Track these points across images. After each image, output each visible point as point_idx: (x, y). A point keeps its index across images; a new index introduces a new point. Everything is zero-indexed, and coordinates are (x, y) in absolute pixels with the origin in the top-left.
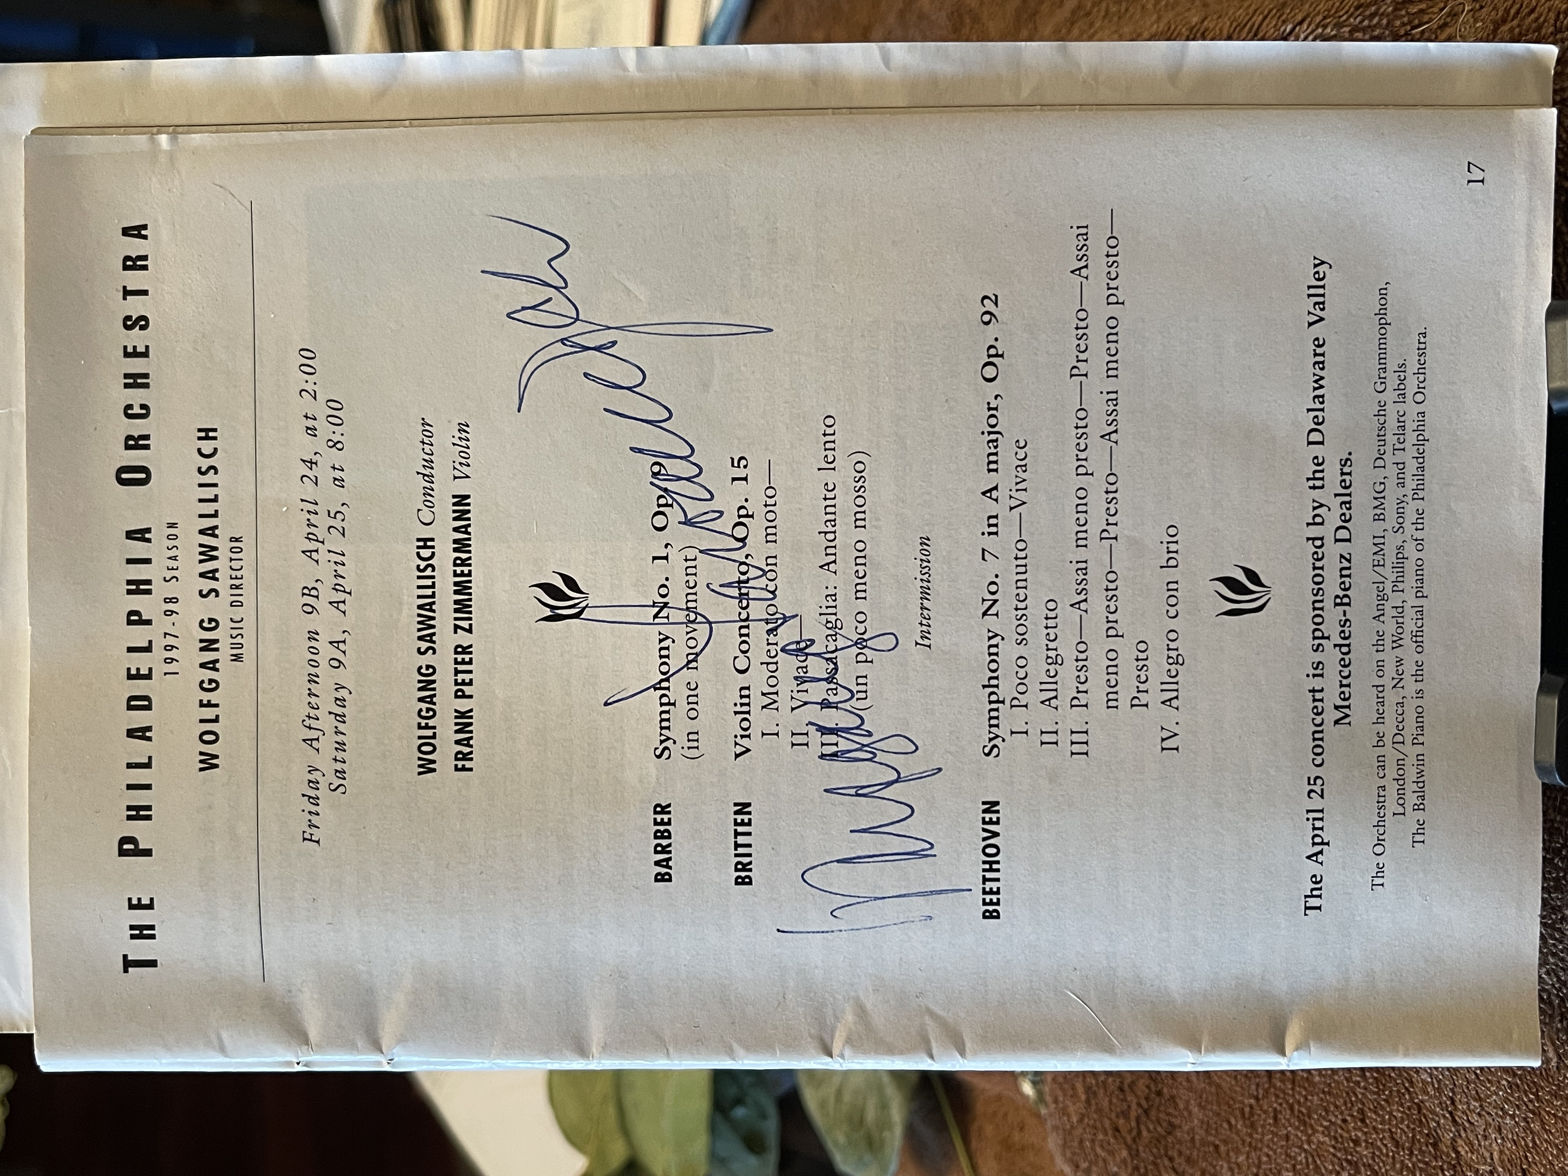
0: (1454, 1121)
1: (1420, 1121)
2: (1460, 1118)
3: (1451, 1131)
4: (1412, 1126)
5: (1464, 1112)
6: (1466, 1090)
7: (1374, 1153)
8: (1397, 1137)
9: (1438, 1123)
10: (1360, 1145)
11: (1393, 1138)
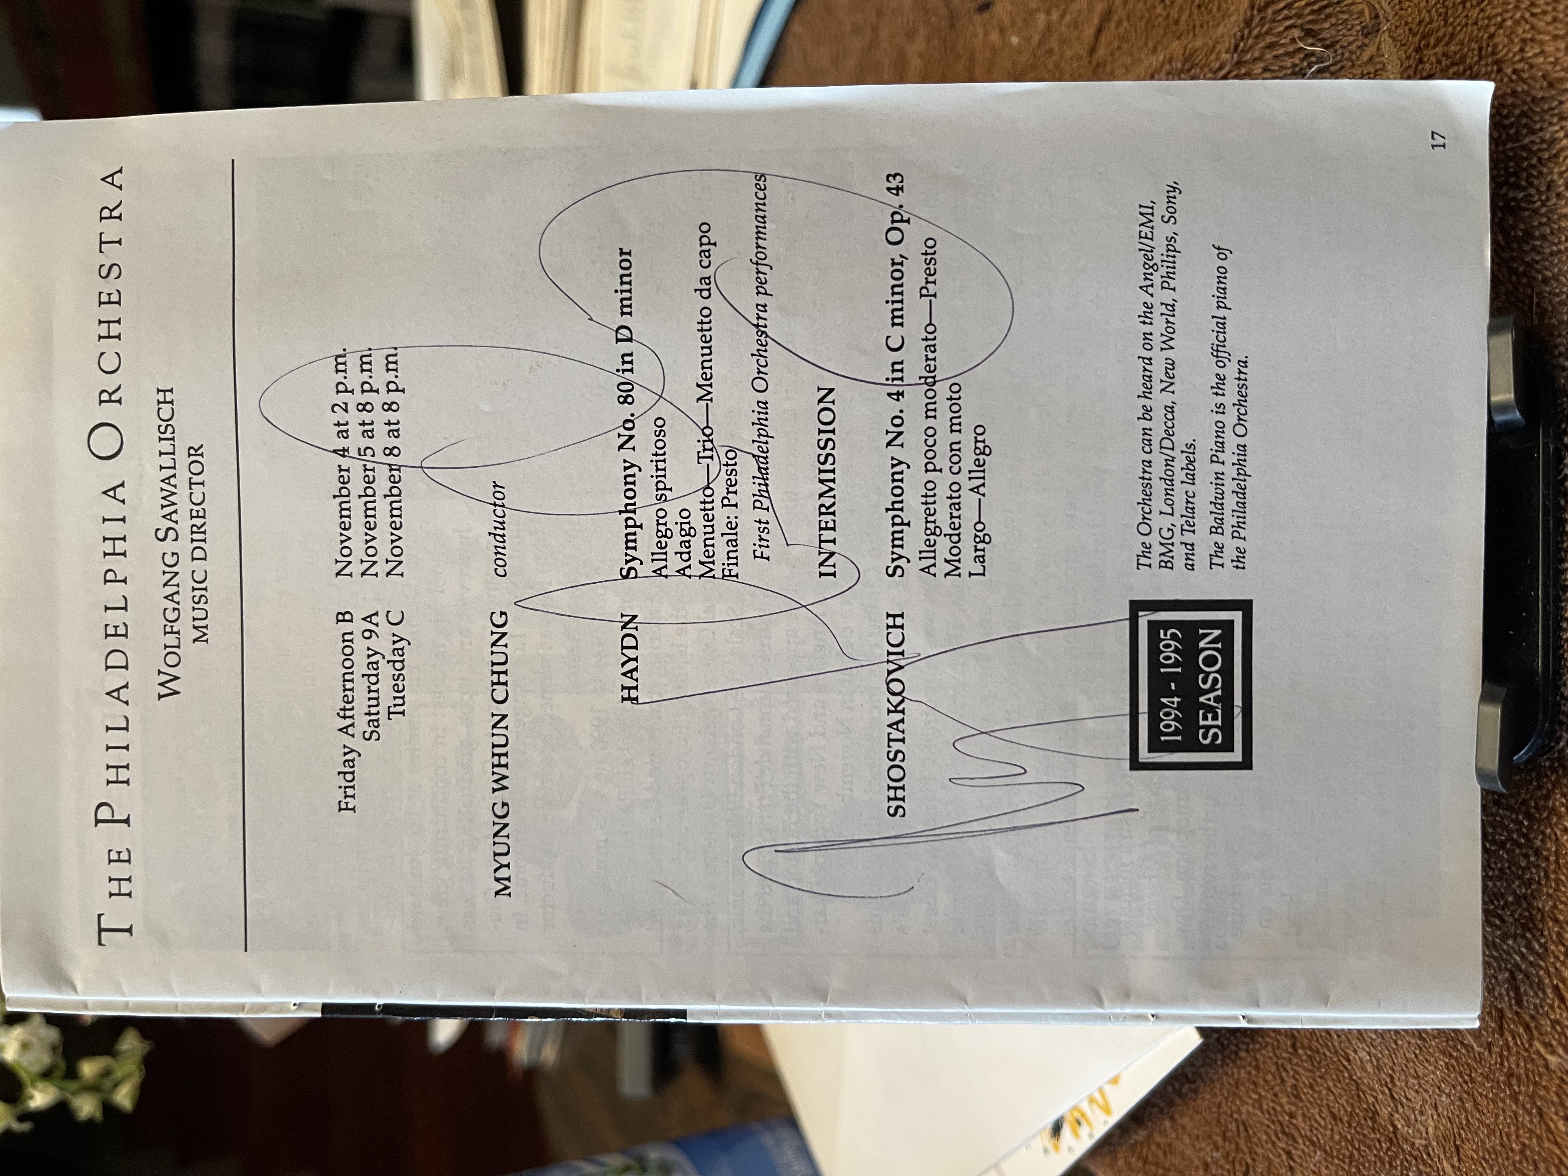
0: (1392, 1097)
1: (1359, 1096)
2: (1396, 1093)
3: (1389, 1106)
4: (1351, 1101)
5: (1401, 1088)
6: (1405, 1068)
7: (1311, 1126)
8: (1335, 1111)
9: (1376, 1098)
10: (1296, 1119)
11: (1331, 1113)
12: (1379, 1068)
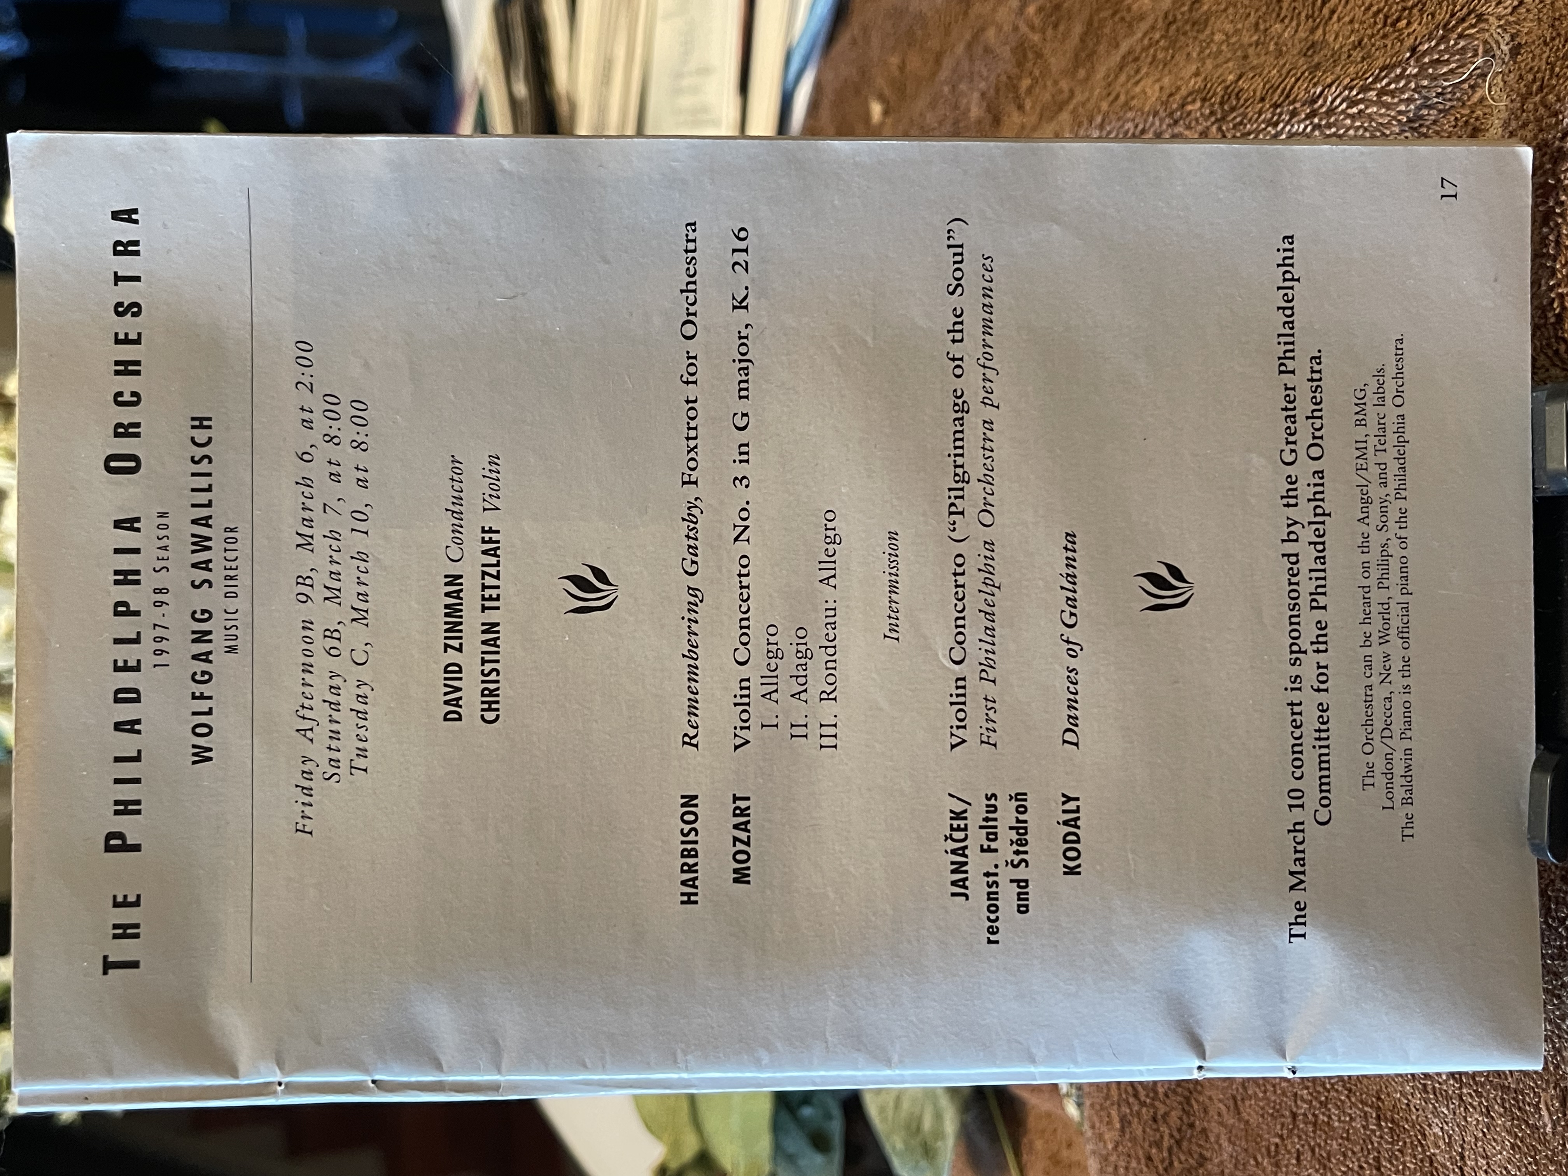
12: (1449, 1144)
